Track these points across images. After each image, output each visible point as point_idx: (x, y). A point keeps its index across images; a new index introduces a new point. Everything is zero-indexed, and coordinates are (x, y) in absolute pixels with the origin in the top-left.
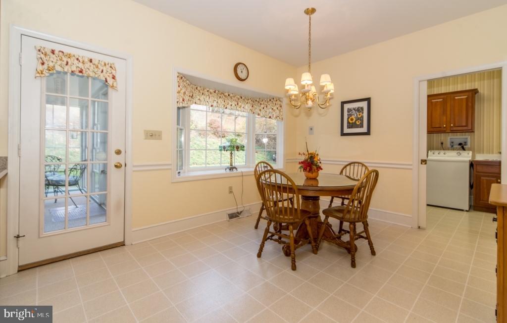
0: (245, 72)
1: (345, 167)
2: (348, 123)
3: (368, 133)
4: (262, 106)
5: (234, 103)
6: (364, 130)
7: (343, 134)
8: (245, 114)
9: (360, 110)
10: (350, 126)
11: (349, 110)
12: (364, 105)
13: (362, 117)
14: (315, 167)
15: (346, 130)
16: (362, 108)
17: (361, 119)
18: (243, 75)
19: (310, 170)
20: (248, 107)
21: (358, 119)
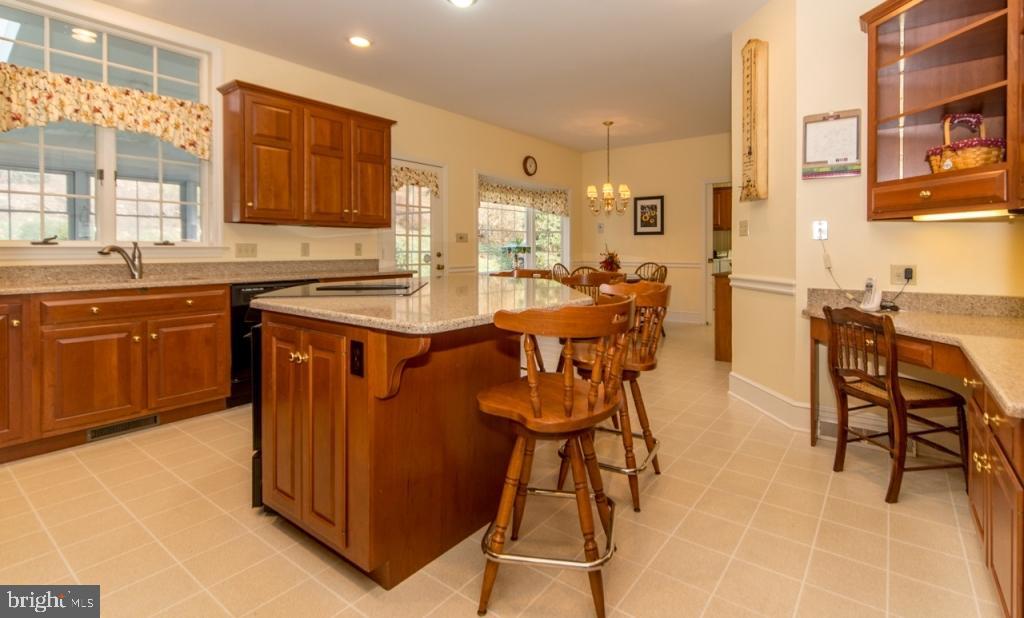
0: (533, 166)
1: (640, 268)
2: (642, 221)
3: (661, 233)
4: (544, 199)
5: (515, 198)
6: (658, 229)
7: (636, 233)
8: (523, 209)
9: (654, 208)
10: (644, 224)
11: (643, 208)
12: (657, 202)
13: (656, 215)
14: (615, 266)
15: (640, 229)
16: (656, 207)
17: (655, 218)
18: (531, 170)
19: (612, 269)
20: (528, 200)
21: (651, 217)
